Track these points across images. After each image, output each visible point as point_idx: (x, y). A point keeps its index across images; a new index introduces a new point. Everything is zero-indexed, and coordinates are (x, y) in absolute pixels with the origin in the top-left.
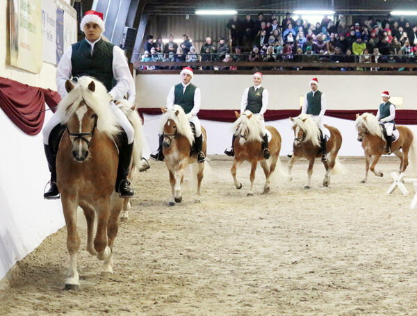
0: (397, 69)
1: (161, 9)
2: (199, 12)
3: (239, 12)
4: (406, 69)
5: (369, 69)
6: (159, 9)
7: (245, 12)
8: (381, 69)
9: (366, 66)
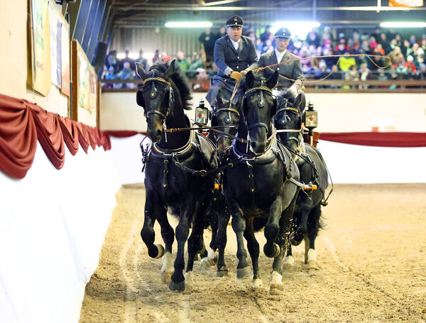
0: (388, 87)
1: (127, 21)
2: (170, 24)
3: (214, 25)
4: (398, 87)
5: (357, 87)
6: (124, 21)
7: (218, 24)
8: (370, 87)
9: (354, 84)
